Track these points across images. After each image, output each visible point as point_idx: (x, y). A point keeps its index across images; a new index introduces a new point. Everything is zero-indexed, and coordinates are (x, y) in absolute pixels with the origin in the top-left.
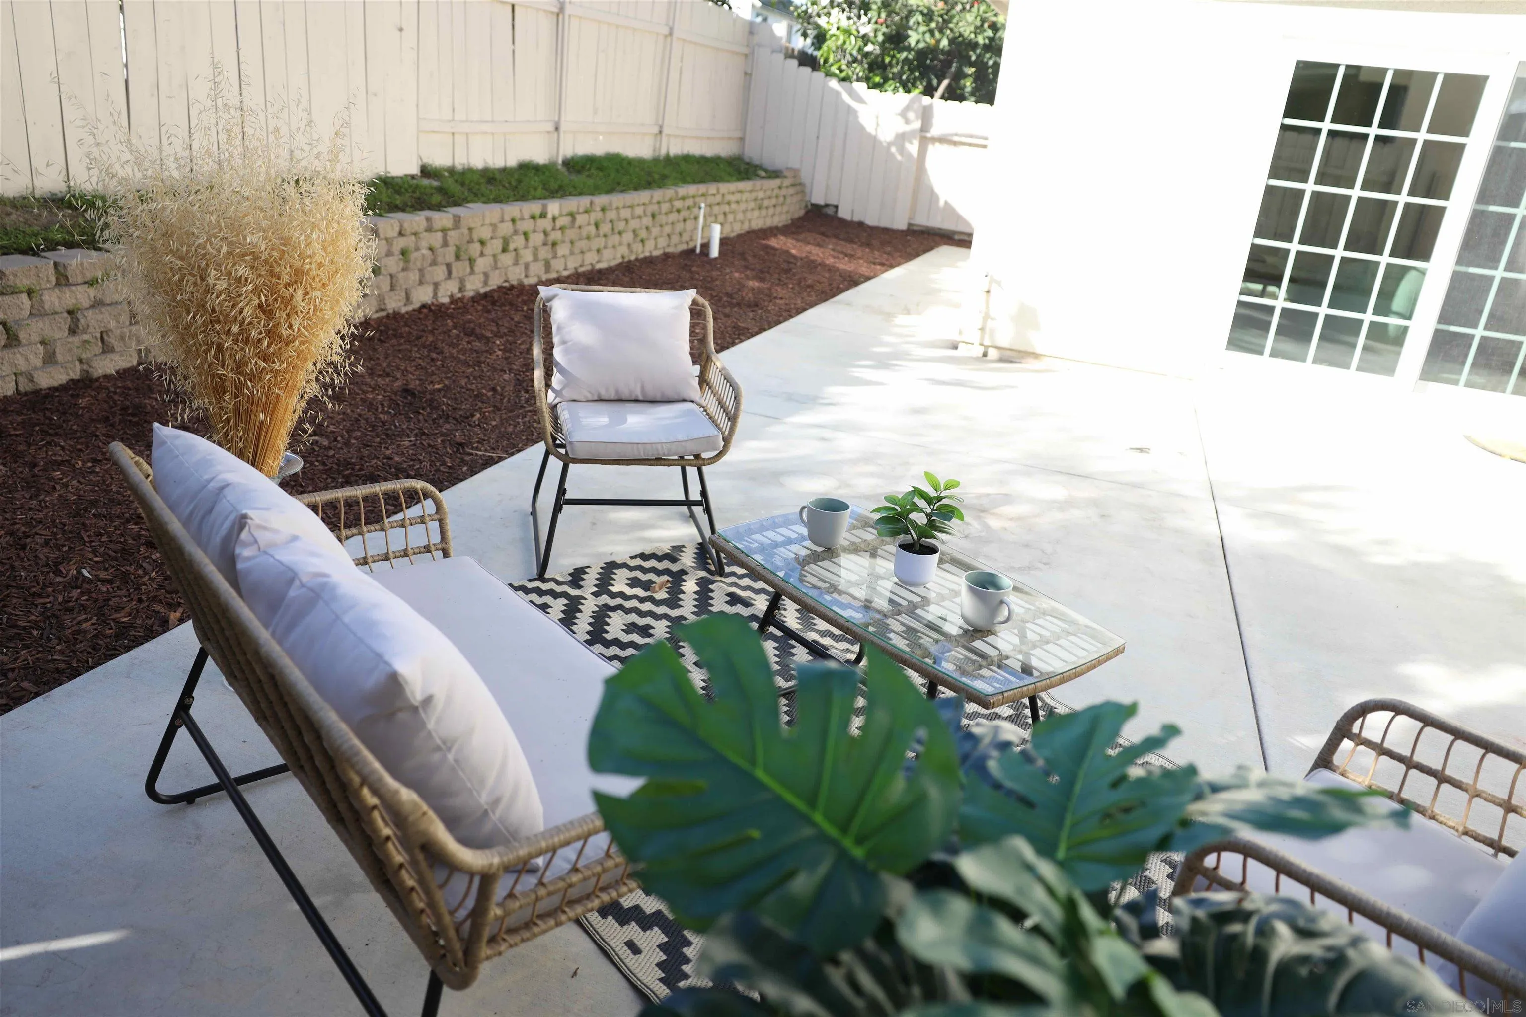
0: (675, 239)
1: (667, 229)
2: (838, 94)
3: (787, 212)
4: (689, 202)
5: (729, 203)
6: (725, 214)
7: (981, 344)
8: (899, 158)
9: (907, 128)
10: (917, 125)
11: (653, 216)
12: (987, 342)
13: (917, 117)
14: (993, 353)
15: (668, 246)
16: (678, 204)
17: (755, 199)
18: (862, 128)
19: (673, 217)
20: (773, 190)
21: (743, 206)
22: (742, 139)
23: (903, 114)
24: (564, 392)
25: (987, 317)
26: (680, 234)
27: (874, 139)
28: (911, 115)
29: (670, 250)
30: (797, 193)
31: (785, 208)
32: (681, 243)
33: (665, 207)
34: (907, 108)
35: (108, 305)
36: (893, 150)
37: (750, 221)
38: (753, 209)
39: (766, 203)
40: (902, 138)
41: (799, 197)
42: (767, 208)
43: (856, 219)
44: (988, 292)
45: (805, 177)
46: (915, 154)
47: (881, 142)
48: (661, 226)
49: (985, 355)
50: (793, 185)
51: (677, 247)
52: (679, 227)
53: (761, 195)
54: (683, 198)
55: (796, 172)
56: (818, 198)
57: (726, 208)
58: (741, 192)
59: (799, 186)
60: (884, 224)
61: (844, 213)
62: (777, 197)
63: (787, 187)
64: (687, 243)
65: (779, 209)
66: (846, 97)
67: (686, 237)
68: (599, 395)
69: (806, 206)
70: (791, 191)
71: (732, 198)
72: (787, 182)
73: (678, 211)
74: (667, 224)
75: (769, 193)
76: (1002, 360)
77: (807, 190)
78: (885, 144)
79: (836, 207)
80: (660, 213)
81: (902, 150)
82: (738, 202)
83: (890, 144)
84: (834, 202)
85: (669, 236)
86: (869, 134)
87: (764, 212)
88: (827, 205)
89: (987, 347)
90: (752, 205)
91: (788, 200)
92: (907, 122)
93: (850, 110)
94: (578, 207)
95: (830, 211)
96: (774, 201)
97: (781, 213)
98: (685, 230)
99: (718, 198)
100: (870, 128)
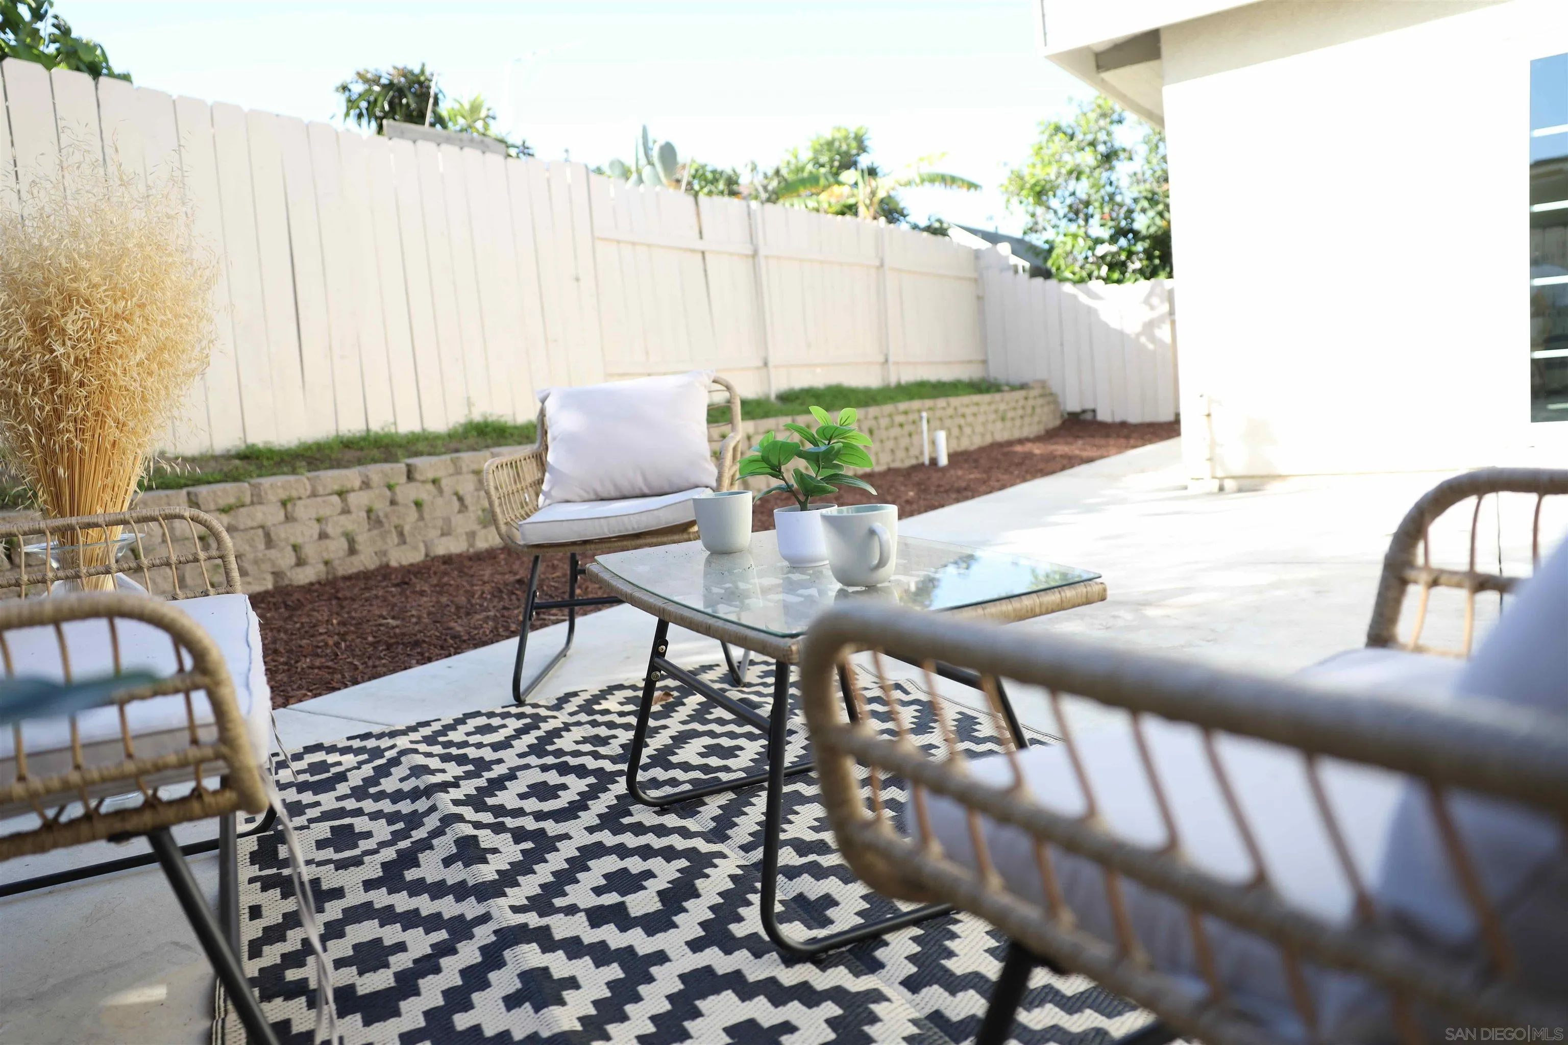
0: (900, 454)
1: (890, 444)
2: (1075, 297)
3: (1039, 422)
4: (912, 417)
5: (963, 416)
6: (960, 427)
7: (1214, 477)
8: (1151, 346)
9: (1155, 314)
10: (1165, 308)
11: (871, 432)
12: (1220, 474)
13: (1162, 302)
14: (1229, 484)
15: (893, 461)
16: (899, 419)
17: (996, 411)
18: (1106, 325)
19: (895, 431)
20: (1017, 401)
21: (981, 419)
22: (985, 362)
23: (1147, 301)
24: (553, 493)
25: (1213, 444)
26: (907, 449)
27: (1121, 334)
28: (1155, 301)
29: (897, 465)
30: (1049, 403)
31: (1036, 419)
32: (908, 457)
33: (884, 422)
34: (1151, 294)
35: (242, 530)
36: (1143, 339)
37: (992, 434)
38: (994, 422)
39: (1010, 414)
40: (1150, 326)
41: (1052, 406)
42: (1013, 419)
43: (1118, 419)
44: (1209, 415)
45: (1055, 387)
46: (1168, 339)
47: (1128, 336)
48: (882, 441)
49: (1221, 489)
50: (1042, 396)
51: (903, 461)
52: (904, 442)
53: (1002, 407)
54: (906, 413)
55: (1043, 384)
56: (1073, 406)
57: (962, 421)
58: (977, 404)
59: (1050, 397)
60: (1148, 419)
61: (1103, 416)
62: (1023, 408)
63: (1035, 398)
64: (917, 458)
65: (1027, 420)
66: (1083, 298)
67: (914, 452)
68: (596, 493)
69: (1062, 416)
70: (1040, 401)
71: (968, 411)
72: (1033, 393)
73: (901, 425)
74: (888, 439)
75: (1013, 404)
76: (1240, 490)
77: (1060, 399)
78: (1133, 336)
79: (1094, 411)
80: (879, 428)
81: (1152, 339)
82: (975, 415)
83: (1138, 335)
84: (1089, 405)
85: (892, 451)
86: (1115, 330)
87: (1009, 424)
88: (1084, 412)
89: (1222, 479)
90: (992, 417)
91: (1038, 411)
92: (1152, 308)
93: (1090, 311)
94: (778, 425)
95: (1089, 416)
96: (1020, 412)
97: (1030, 425)
98: (912, 444)
99: (950, 411)
100: (1114, 324)
